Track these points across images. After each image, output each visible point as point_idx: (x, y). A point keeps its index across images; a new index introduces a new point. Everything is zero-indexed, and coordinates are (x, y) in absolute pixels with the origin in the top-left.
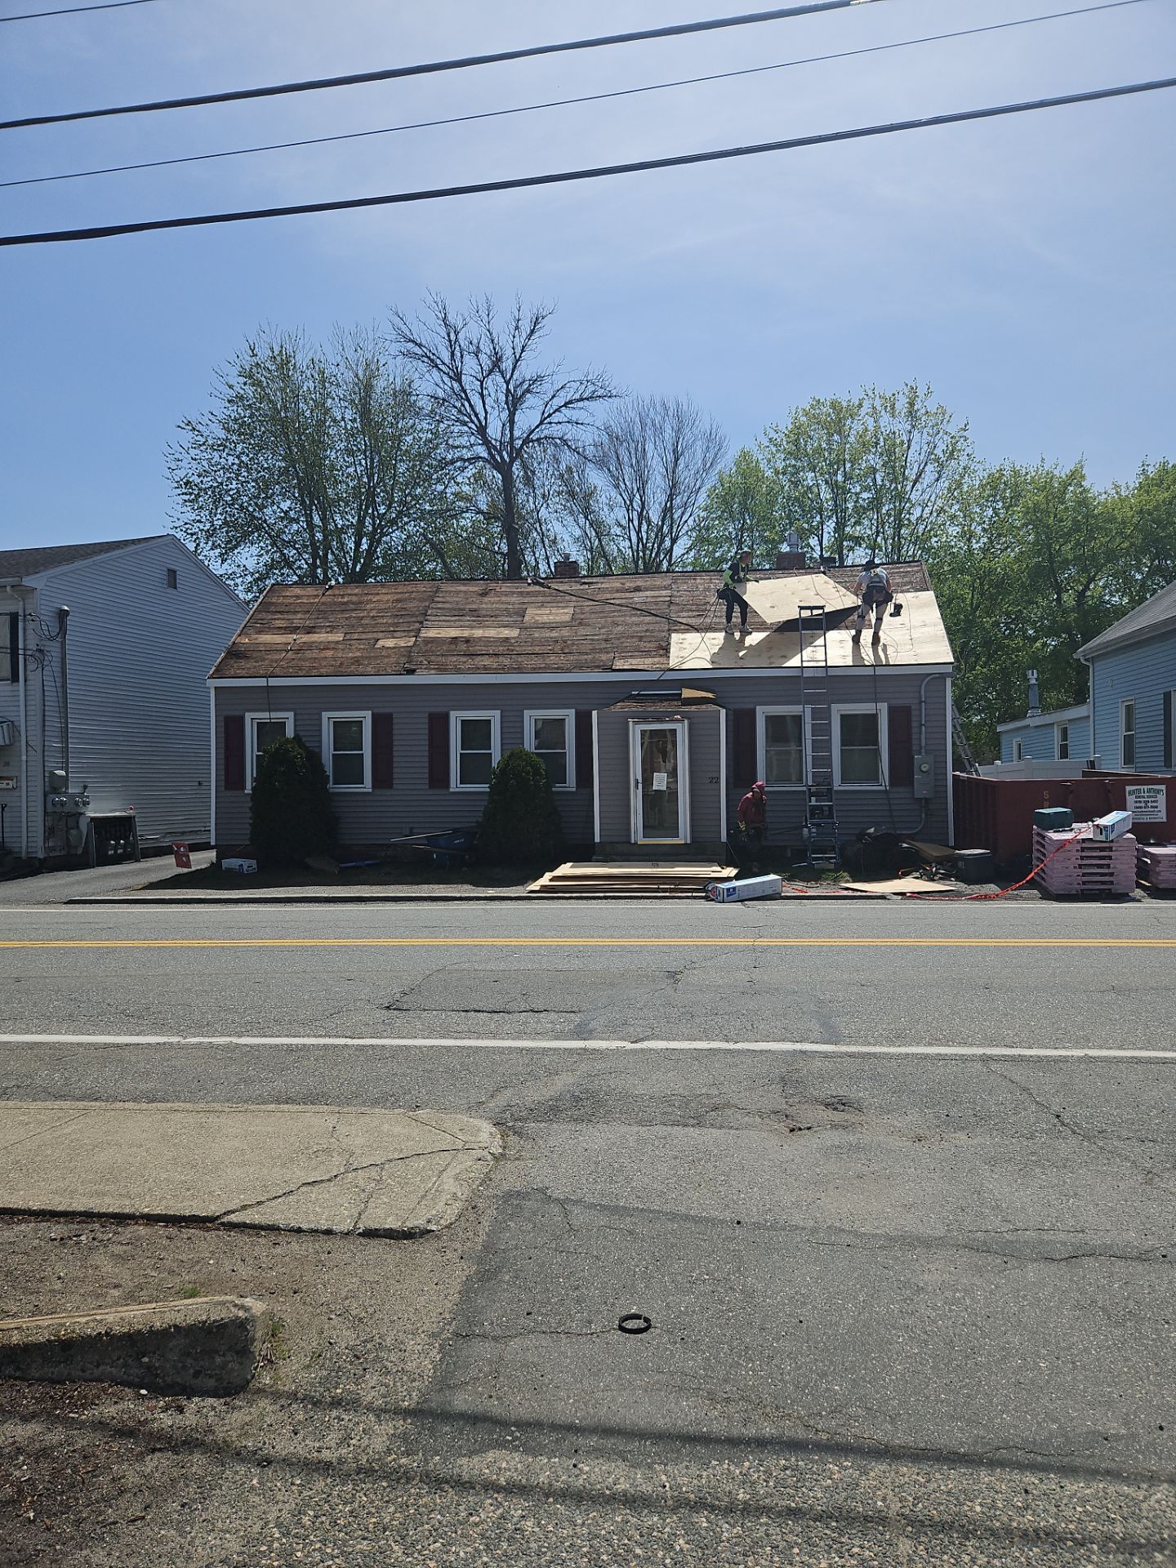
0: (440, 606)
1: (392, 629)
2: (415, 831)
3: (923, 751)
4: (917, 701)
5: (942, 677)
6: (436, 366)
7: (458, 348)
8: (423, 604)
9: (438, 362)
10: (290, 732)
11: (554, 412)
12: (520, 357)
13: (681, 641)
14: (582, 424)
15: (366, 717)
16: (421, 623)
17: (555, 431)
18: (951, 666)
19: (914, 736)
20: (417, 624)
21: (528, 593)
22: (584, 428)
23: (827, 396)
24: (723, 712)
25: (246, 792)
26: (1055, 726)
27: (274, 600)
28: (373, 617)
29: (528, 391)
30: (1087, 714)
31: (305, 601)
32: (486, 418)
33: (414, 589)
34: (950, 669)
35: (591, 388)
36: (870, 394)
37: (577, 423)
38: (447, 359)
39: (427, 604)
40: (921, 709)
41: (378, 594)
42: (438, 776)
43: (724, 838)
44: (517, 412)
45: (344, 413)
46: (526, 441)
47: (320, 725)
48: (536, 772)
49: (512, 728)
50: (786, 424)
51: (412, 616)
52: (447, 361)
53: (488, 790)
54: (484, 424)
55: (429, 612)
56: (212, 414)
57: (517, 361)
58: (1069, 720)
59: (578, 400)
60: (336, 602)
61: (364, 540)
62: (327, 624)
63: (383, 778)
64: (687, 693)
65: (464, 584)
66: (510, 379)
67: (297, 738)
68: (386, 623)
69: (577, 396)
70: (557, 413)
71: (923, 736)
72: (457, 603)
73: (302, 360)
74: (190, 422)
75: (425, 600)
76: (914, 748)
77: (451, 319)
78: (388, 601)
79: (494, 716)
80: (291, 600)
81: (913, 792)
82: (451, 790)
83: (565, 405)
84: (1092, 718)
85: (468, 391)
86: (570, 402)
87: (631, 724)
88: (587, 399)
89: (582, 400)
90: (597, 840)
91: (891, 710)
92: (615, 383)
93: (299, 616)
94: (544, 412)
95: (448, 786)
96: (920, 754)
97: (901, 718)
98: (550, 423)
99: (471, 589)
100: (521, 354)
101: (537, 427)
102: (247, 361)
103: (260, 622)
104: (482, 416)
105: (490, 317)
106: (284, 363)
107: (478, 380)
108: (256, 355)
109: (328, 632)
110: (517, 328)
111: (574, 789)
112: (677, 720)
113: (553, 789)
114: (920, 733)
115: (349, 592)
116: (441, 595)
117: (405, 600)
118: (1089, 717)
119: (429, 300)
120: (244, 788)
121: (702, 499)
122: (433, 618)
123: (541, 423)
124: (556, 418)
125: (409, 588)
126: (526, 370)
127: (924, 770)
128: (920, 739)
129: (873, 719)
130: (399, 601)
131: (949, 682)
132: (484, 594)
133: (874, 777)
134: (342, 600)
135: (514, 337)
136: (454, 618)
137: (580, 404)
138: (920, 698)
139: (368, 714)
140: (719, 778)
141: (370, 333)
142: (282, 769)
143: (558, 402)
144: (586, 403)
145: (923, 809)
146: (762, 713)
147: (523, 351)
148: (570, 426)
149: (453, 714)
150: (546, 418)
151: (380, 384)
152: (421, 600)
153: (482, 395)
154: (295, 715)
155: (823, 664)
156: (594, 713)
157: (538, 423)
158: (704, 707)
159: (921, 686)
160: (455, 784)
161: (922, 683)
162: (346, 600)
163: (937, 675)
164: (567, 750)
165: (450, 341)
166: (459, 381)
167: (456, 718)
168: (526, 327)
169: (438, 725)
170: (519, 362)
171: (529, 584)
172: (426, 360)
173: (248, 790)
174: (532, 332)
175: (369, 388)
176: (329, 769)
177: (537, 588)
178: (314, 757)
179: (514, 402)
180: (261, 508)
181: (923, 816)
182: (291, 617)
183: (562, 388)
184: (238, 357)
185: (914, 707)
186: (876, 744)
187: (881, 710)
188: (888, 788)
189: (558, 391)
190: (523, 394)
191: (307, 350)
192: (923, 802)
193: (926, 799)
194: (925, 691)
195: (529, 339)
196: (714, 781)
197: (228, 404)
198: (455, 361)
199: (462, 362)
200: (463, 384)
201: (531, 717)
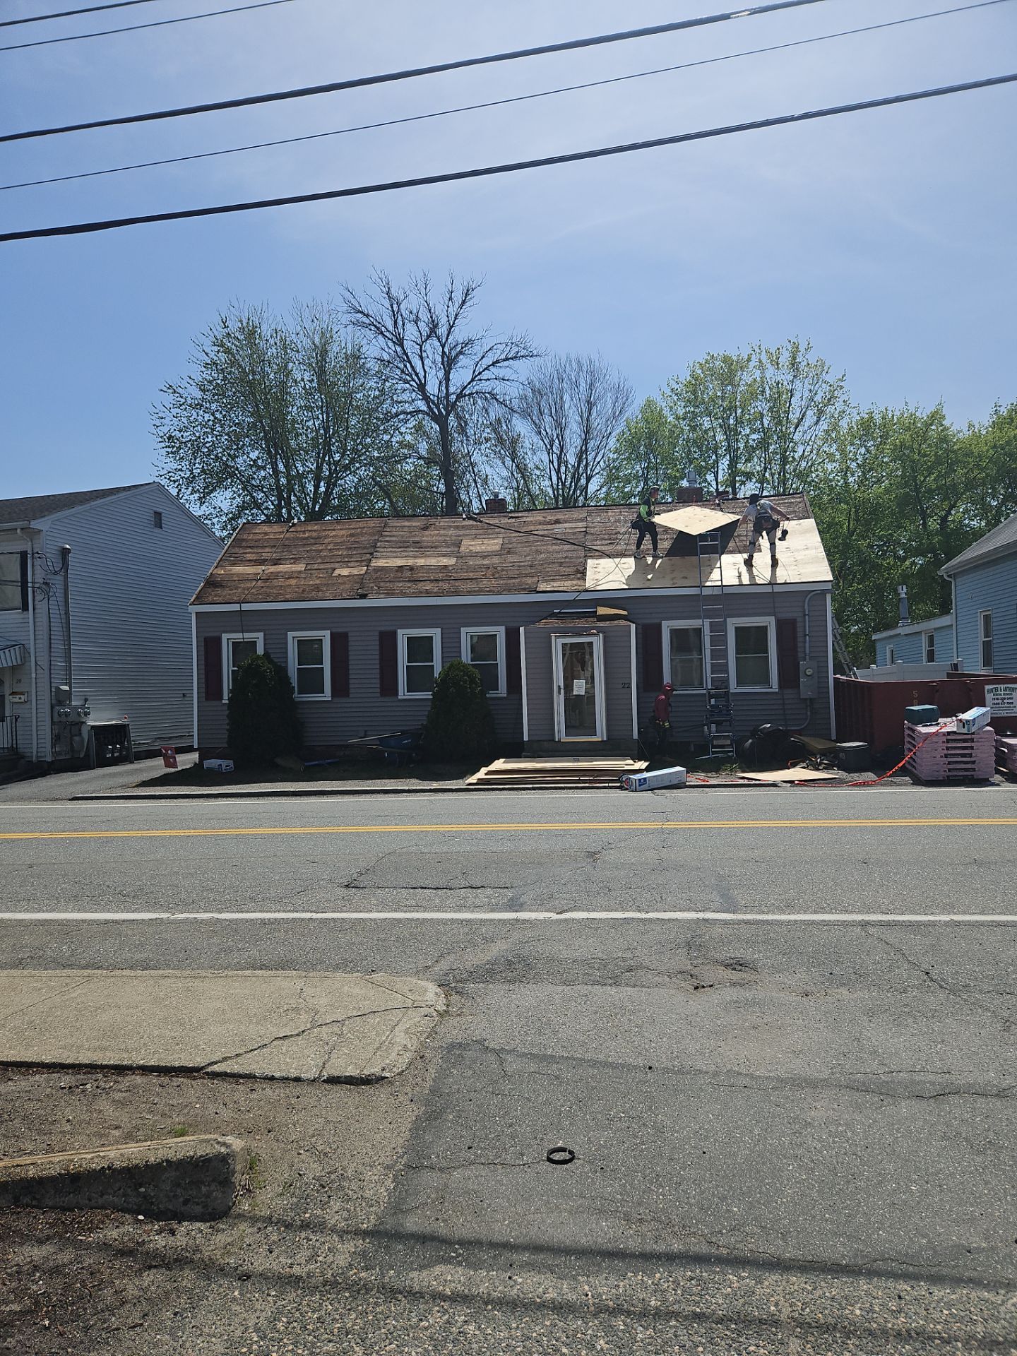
0: (387, 539)
1: (346, 560)
2: (369, 733)
3: (807, 657)
4: (801, 614)
5: (824, 592)
6: (382, 333)
7: (400, 317)
8: (373, 538)
9: (383, 329)
10: (260, 650)
11: (483, 371)
12: (454, 323)
13: (595, 566)
14: (508, 380)
15: (326, 635)
16: (372, 554)
17: (485, 386)
18: (831, 583)
19: (800, 645)
20: (368, 555)
21: (463, 527)
22: (509, 384)
23: (719, 351)
24: (633, 627)
25: (223, 702)
26: (923, 634)
27: (245, 537)
28: (330, 550)
29: (461, 353)
30: (950, 624)
31: (271, 537)
32: (425, 377)
33: (365, 525)
34: (829, 586)
35: (515, 349)
36: (757, 350)
37: (504, 380)
38: (390, 326)
39: (377, 538)
40: (805, 621)
41: (334, 530)
42: (389, 686)
43: (635, 736)
44: (452, 371)
45: (302, 375)
46: (460, 396)
47: (287, 643)
48: (472, 680)
49: (451, 643)
50: (685, 376)
51: (365, 548)
52: (391, 328)
53: (431, 697)
54: (423, 382)
55: (379, 544)
56: (190, 378)
57: (451, 327)
58: (935, 629)
59: (504, 360)
60: (297, 537)
61: (322, 484)
62: (291, 557)
63: (340, 688)
64: (602, 611)
65: (407, 520)
66: (445, 343)
67: (266, 654)
68: (342, 555)
69: (503, 356)
70: (486, 372)
71: (807, 645)
72: (402, 536)
73: (266, 330)
74: (170, 386)
75: (375, 535)
76: (800, 655)
77: (394, 293)
78: (343, 535)
79: (436, 633)
80: (260, 537)
81: (799, 693)
82: (399, 698)
83: (493, 364)
84: (954, 626)
85: (409, 354)
86: (497, 362)
87: (553, 638)
88: (512, 359)
89: (507, 359)
90: (526, 738)
91: (780, 624)
92: (536, 345)
93: (267, 550)
94: (475, 370)
95: (396, 694)
96: (805, 660)
97: (787, 629)
98: (480, 380)
99: (414, 524)
100: (454, 321)
101: (469, 383)
102: (220, 332)
103: (234, 555)
104: (421, 375)
105: (428, 289)
106: (251, 333)
107: (417, 344)
108: (228, 327)
109: (291, 564)
110: (451, 299)
111: (506, 695)
112: (593, 634)
113: (487, 695)
114: (805, 642)
115: (309, 529)
116: (389, 530)
117: (358, 534)
118: (952, 625)
119: (375, 277)
120: (221, 698)
121: (612, 442)
122: (382, 550)
123: (473, 380)
124: (485, 375)
125: (361, 525)
126: (459, 335)
127: (809, 674)
128: (805, 647)
129: (763, 630)
130: (352, 535)
131: (829, 597)
132: (425, 528)
133: (766, 681)
134: (303, 536)
135: (448, 307)
136: (400, 550)
137: (506, 363)
138: (804, 611)
139: (327, 633)
140: (630, 684)
141: (325, 304)
142: (254, 682)
143: (487, 361)
144: (511, 362)
145: (809, 708)
146: (666, 627)
147: (456, 319)
148: (497, 382)
149: (400, 632)
150: (476, 376)
151: (334, 349)
152: (372, 534)
153: (421, 358)
154: (265, 635)
155: (719, 583)
156: (522, 629)
157: (470, 380)
158: (616, 622)
159: (804, 601)
160: (403, 692)
161: (805, 599)
162: (307, 535)
163: (820, 591)
164: (498, 662)
165: (393, 311)
166: (402, 345)
167: (403, 635)
168: (458, 298)
169: (388, 641)
170: (453, 328)
171: (464, 519)
172: (373, 328)
173: (225, 701)
174: (464, 302)
175: (324, 353)
176: (294, 681)
177: (471, 522)
178: (282, 671)
179: (449, 363)
180: (234, 457)
181: (809, 713)
182: (260, 551)
183: (490, 349)
185: (799, 619)
186: (767, 652)
187: (770, 622)
188: (777, 690)
189: (487, 352)
190: (457, 355)
191: (270, 322)
192: (808, 701)
193: (811, 699)
194: (808, 606)
195: (461, 308)
196: (626, 686)
197: (203, 369)
198: (397, 329)
199: (404, 330)
200: (405, 348)
201: (467, 634)
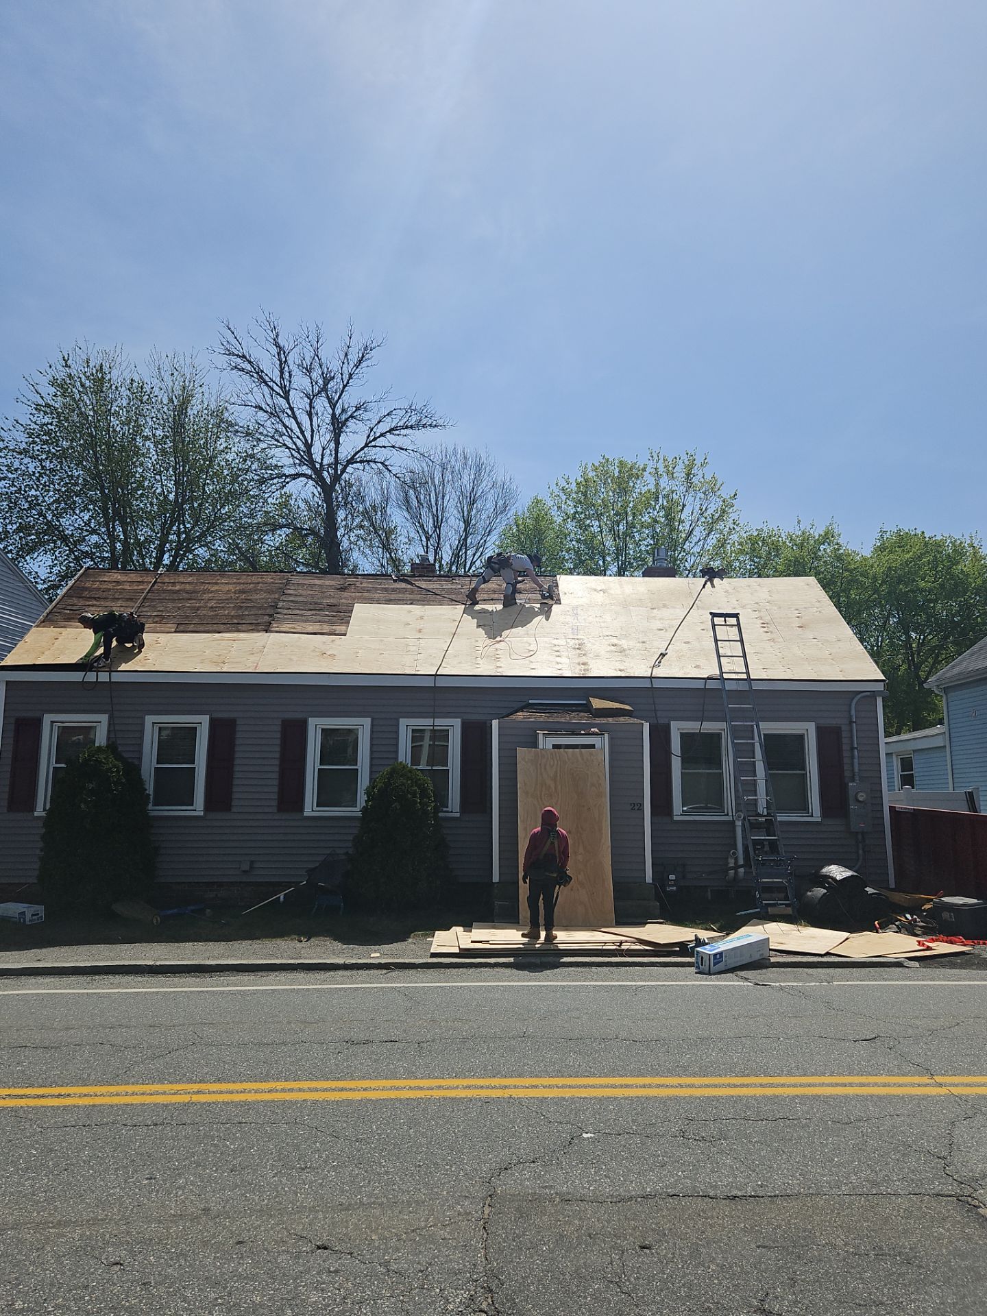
0: (291, 599)
1: (236, 621)
2: (256, 865)
3: (857, 777)
4: (846, 721)
5: (874, 695)
6: (265, 382)
7: (286, 368)
8: (273, 596)
9: (267, 379)
10: (101, 738)
11: (379, 437)
12: (348, 383)
13: (577, 646)
14: (406, 450)
15: (202, 723)
16: (271, 616)
17: (378, 455)
18: (882, 683)
19: (846, 760)
20: (267, 617)
21: (394, 590)
22: (408, 454)
23: (615, 455)
24: (646, 727)
25: (36, 814)
26: (894, 756)
27: (88, 585)
28: (212, 607)
29: (351, 417)
30: (940, 745)
31: (127, 587)
32: (312, 437)
33: (261, 580)
34: (879, 687)
35: (416, 417)
37: (401, 449)
38: (275, 374)
39: (277, 596)
40: (851, 731)
41: (216, 583)
42: (291, 797)
43: (649, 879)
44: (342, 435)
45: (154, 428)
46: (351, 461)
47: (142, 732)
48: (424, 793)
49: (384, 740)
50: (577, 477)
51: (260, 608)
52: (278, 380)
53: (359, 815)
54: (309, 441)
55: (280, 604)
56: (18, 423)
57: (345, 386)
58: (914, 751)
59: (402, 428)
60: (165, 590)
62: (155, 613)
63: (219, 797)
64: (597, 703)
65: (316, 577)
66: (337, 401)
67: (112, 747)
68: (228, 615)
69: (401, 424)
70: (382, 438)
71: (856, 761)
72: (313, 597)
73: (116, 376)
75: (273, 592)
76: (847, 774)
77: (281, 341)
78: (229, 591)
79: (363, 726)
80: (110, 586)
81: (849, 825)
82: (305, 814)
83: (390, 431)
85: (295, 409)
86: (395, 428)
87: (541, 737)
88: (411, 427)
89: (407, 427)
90: (496, 879)
91: (820, 731)
93: (120, 603)
94: (369, 436)
95: (302, 809)
96: (853, 781)
97: (830, 740)
98: (375, 446)
99: (327, 583)
100: (348, 380)
101: (362, 449)
102: (62, 374)
103: (70, 607)
104: (308, 435)
105: (320, 343)
106: (100, 381)
107: (307, 397)
108: (70, 367)
109: (156, 622)
110: (346, 355)
111: (458, 815)
112: (594, 734)
113: (441, 815)
114: (852, 757)
115: (182, 580)
116: (293, 588)
117: (249, 591)
119: (262, 319)
120: (32, 808)
122: (285, 612)
123: (366, 445)
124: (381, 442)
125: (254, 579)
126: (350, 399)
127: (861, 799)
128: (852, 764)
129: (800, 740)
130: (242, 591)
131: (879, 701)
132: (343, 589)
133: (804, 807)
134: (173, 588)
135: (343, 363)
136: (310, 612)
137: (405, 431)
138: (851, 716)
139: (205, 719)
140: (642, 805)
141: (188, 356)
142: (91, 786)
143: (384, 426)
144: (409, 431)
145: (861, 844)
146: (677, 729)
147: (351, 378)
148: (393, 451)
149: (312, 722)
150: (371, 442)
152: (270, 592)
153: (310, 415)
154: (110, 718)
155: (744, 676)
156: (495, 723)
157: (364, 445)
158: (622, 719)
159: (850, 705)
160: (310, 806)
161: (851, 702)
162: (177, 588)
163: (869, 693)
164: (450, 767)
165: (280, 360)
166: (287, 398)
167: (315, 727)
168: (353, 358)
169: (294, 733)
170: (346, 388)
171: (395, 581)
172: (255, 375)
173: (39, 812)
174: (360, 362)
176: (150, 788)
177: (403, 585)
178: (132, 769)
179: (338, 426)
181: (861, 852)
182: (108, 603)
183: (388, 415)
184: (50, 367)
185: (844, 728)
186: (804, 768)
187: (808, 730)
188: (819, 820)
189: (385, 416)
190: (347, 420)
191: (123, 367)
192: (860, 837)
193: (863, 833)
194: (856, 711)
195: (357, 368)
196: (636, 807)
197: (34, 411)
198: (284, 380)
199: (290, 382)
200: (291, 402)
201: (406, 725)
